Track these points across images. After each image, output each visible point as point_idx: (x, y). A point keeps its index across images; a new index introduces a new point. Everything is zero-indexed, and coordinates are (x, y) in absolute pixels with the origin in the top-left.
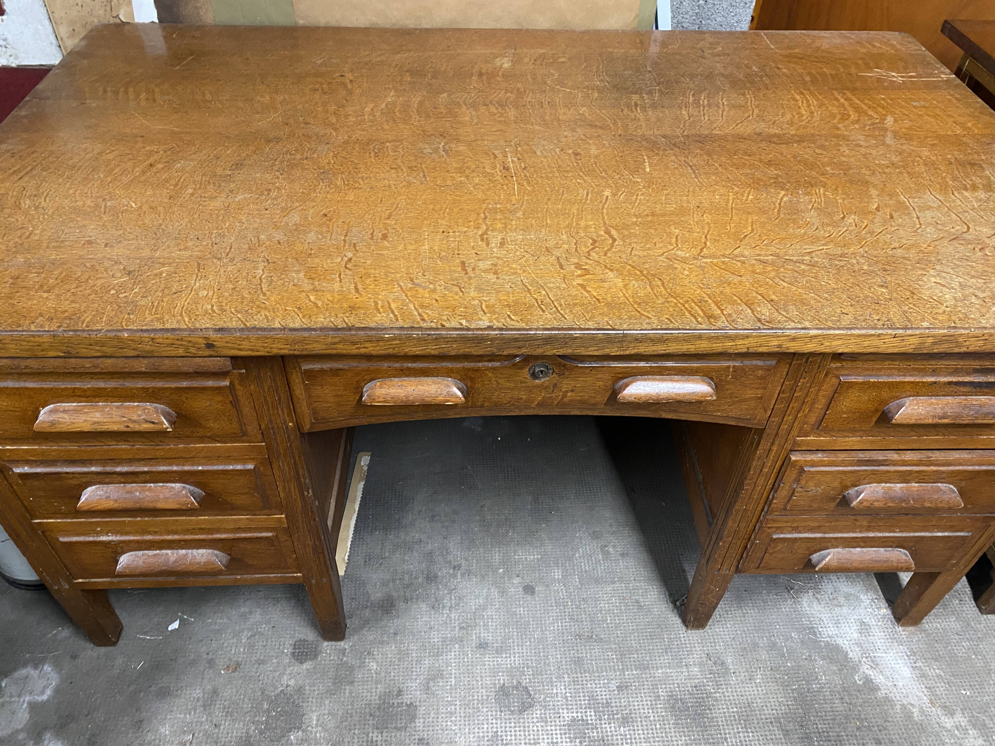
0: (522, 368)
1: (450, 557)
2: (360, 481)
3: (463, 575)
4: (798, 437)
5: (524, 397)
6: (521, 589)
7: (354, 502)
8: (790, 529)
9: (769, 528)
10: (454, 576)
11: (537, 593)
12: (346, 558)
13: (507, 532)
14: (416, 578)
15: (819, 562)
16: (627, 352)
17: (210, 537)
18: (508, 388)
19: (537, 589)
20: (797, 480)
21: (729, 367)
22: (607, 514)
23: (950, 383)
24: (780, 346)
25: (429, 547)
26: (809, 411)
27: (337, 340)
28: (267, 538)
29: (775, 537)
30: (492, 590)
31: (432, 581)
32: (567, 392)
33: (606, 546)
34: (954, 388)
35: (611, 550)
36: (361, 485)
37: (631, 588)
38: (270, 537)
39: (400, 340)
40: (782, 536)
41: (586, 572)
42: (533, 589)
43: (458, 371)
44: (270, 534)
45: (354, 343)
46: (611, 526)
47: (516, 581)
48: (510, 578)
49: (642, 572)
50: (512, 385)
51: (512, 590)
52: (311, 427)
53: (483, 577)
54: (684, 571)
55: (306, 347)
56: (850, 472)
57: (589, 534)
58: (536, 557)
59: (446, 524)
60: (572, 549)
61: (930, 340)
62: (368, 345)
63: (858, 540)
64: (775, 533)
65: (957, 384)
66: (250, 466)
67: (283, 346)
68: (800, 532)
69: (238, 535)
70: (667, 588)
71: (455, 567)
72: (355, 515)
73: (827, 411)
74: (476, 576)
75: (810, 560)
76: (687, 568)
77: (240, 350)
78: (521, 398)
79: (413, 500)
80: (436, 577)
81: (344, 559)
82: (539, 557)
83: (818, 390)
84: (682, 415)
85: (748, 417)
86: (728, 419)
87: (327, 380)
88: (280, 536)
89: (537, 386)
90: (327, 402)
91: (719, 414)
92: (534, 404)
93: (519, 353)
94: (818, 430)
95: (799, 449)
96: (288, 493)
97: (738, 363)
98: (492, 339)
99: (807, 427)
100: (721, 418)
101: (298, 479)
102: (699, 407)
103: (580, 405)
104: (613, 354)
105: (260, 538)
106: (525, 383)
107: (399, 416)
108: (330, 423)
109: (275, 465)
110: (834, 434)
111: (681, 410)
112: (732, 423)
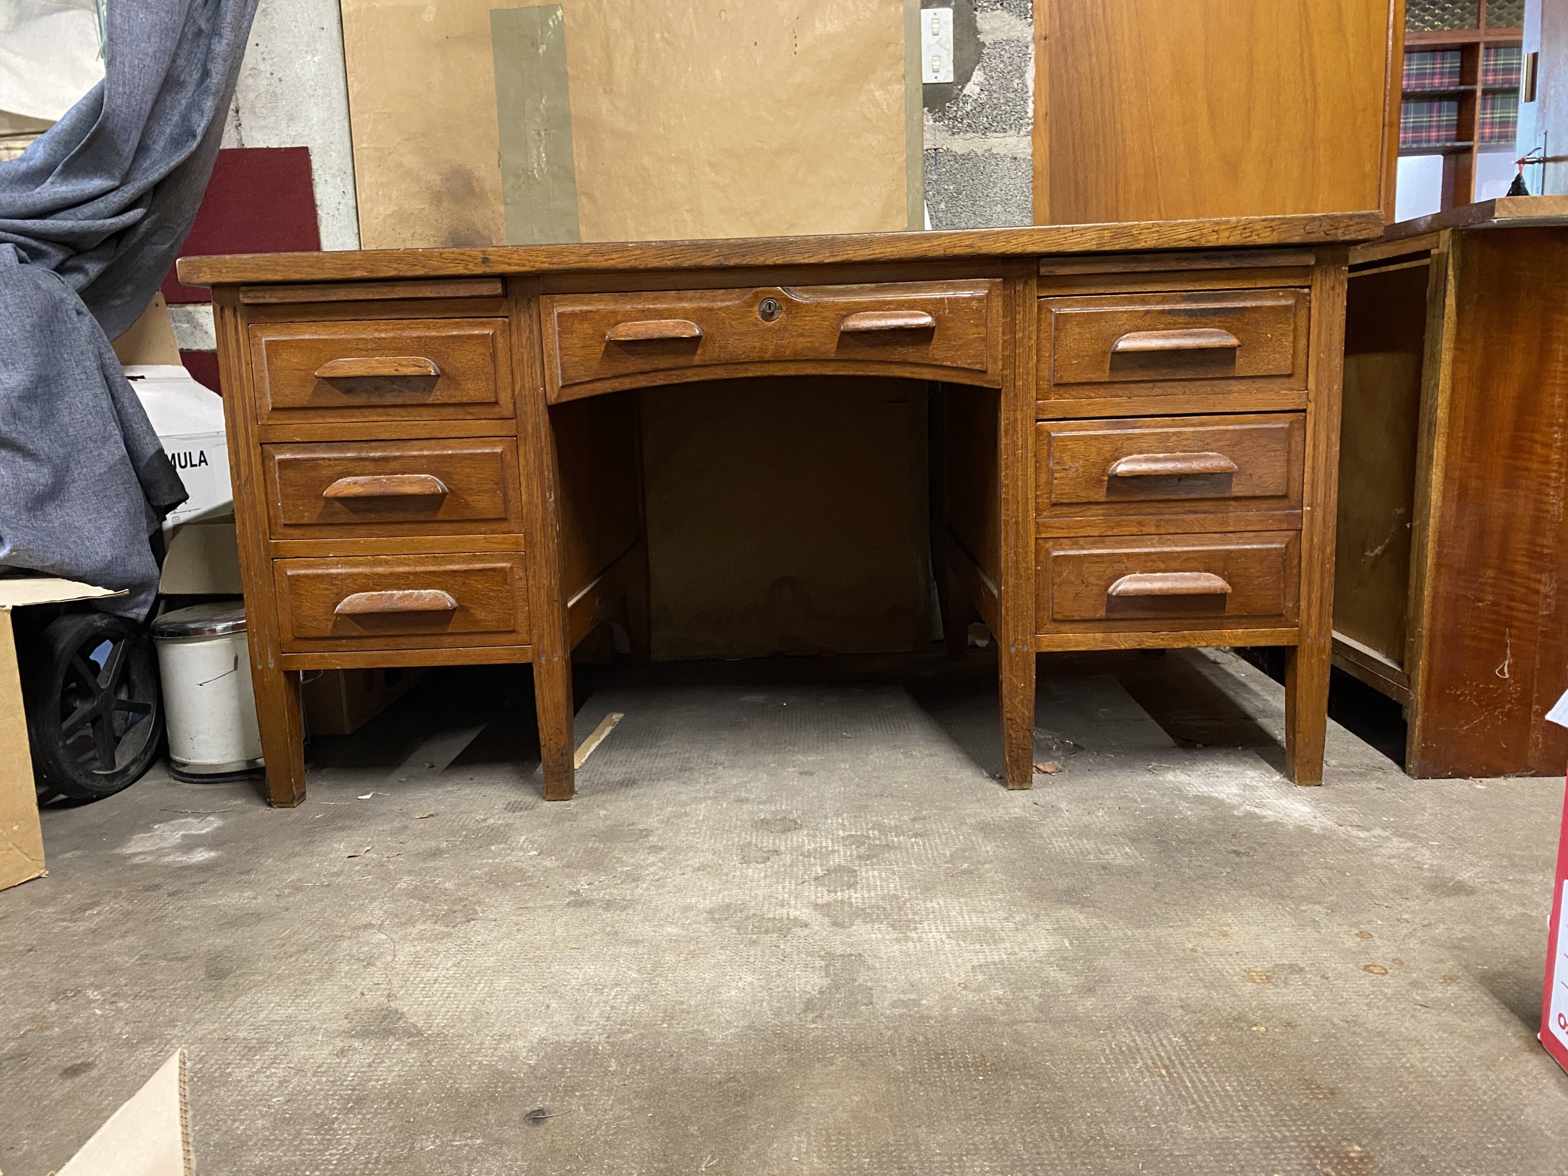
0: (752, 306)
1: (711, 760)
2: (611, 724)
3: (725, 768)
4: (1038, 399)
5: (757, 344)
6: (796, 773)
8: (1070, 543)
9: (1044, 540)
10: (714, 768)
14: (666, 770)
16: (839, 259)
17: (442, 568)
18: (740, 334)
19: (816, 773)
20: (1051, 453)
21: (942, 299)
23: (1163, 312)
25: (687, 755)
26: (1038, 361)
27: (588, 251)
28: (501, 571)
29: (1056, 553)
30: (760, 774)
31: (686, 771)
32: (797, 337)
33: (910, 752)
34: (1169, 319)
35: (916, 753)
36: (611, 727)
37: (939, 771)
38: (505, 569)
39: (641, 249)
40: (1063, 552)
41: (880, 764)
42: (813, 773)
43: (695, 311)
44: (504, 565)
45: (602, 254)
47: (791, 769)
48: (784, 769)
49: (955, 763)
50: (744, 329)
51: (786, 774)
52: (559, 396)
53: (750, 768)
56: (1103, 436)
57: (890, 747)
58: (818, 758)
59: (710, 745)
60: (866, 754)
61: (1107, 234)
62: (614, 256)
63: (1154, 557)
64: (1055, 547)
65: (1171, 312)
66: (498, 450)
69: (471, 567)
71: (715, 764)
73: (1055, 355)
74: (741, 768)
75: (1109, 594)
77: (509, 264)
78: (755, 347)
80: (691, 769)
82: (823, 758)
83: (1038, 331)
84: (914, 370)
85: (978, 367)
86: (960, 373)
87: (577, 325)
88: (515, 570)
89: (769, 330)
90: (575, 356)
91: (949, 364)
92: (768, 356)
93: (744, 263)
94: (1056, 385)
95: (1045, 417)
96: (530, 495)
97: (950, 294)
98: (720, 246)
99: (1043, 384)
100: (953, 373)
101: (541, 474)
102: (927, 354)
103: (811, 356)
104: (827, 261)
105: (494, 570)
106: (757, 325)
107: (641, 378)
108: (576, 389)
109: (521, 450)
110: (1074, 393)
111: (911, 359)
112: (967, 381)
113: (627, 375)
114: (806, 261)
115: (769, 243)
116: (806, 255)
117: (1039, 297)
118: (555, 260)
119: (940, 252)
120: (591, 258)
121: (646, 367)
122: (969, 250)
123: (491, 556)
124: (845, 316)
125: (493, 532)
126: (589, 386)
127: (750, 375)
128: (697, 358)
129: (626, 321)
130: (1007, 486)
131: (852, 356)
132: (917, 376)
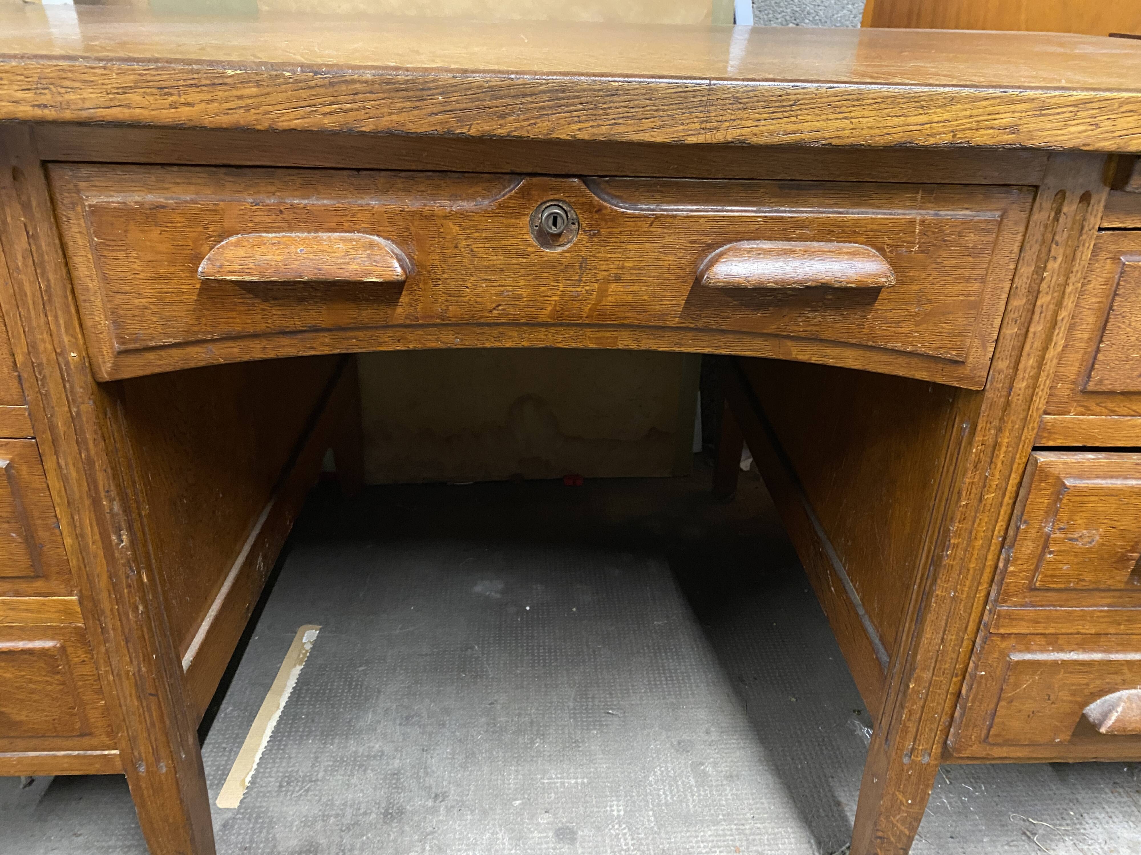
0: (517, 215)
1: (430, 781)
2: (295, 665)
3: (449, 810)
4: (1046, 413)
5: (524, 292)
6: (551, 834)
7: (280, 694)
8: (1042, 641)
9: (1003, 636)
10: (434, 810)
11: (579, 839)
12: (249, 779)
13: (532, 742)
14: (365, 813)
15: (1105, 715)
16: (719, 137)
18: (491, 269)
19: (580, 833)
20: (1053, 512)
21: (912, 223)
22: (702, 714)
24: (1014, 129)
25: (397, 763)
26: (1065, 346)
27: (129, 80)
28: (43, 653)
29: (1016, 657)
30: (500, 836)
31: (393, 818)
32: (607, 281)
33: (702, 764)
35: (710, 769)
36: (297, 670)
37: (747, 832)
38: (48, 650)
39: (258, 84)
40: (1028, 657)
41: (667, 804)
42: (573, 833)
43: (392, 217)
44: (48, 644)
46: (708, 732)
47: (544, 819)
48: (532, 816)
49: (766, 805)
50: (498, 259)
51: (536, 834)
52: (116, 367)
53: (485, 813)
54: (838, 804)
55: (67, 97)
57: (672, 745)
58: (579, 781)
59: (429, 729)
60: (643, 768)
62: (193, 96)
64: (1014, 649)
66: (1, 463)
67: (20, 95)
68: (1061, 650)
70: (812, 832)
71: (436, 796)
72: (279, 713)
73: (1101, 341)
74: (472, 812)
75: (1084, 717)
76: (843, 800)
78: (520, 296)
79: (379, 692)
80: (401, 812)
81: (244, 780)
82: (585, 780)
83: (1081, 293)
84: (828, 351)
85: (953, 355)
86: (914, 361)
87: (135, 234)
88: (70, 650)
89: (550, 265)
90: (140, 295)
91: (898, 346)
92: (545, 314)
93: (502, 132)
94: (1085, 392)
95: (1051, 444)
96: (80, 537)
97: (928, 214)
98: (446, 90)
99: (1063, 389)
100: (902, 360)
101: (96, 502)
102: (861, 326)
103: (633, 317)
104: (691, 140)
105: (30, 652)
106: (526, 254)
107: (285, 341)
108: (151, 356)
109: (50, 464)
110: (1110, 405)
111: (828, 334)
112: (922, 375)
113: (255, 336)
114: (647, 137)
115: (563, 89)
116: (648, 123)
117: (1100, 229)
118: (47, 98)
119: (944, 139)
120: (135, 98)
121: (296, 323)
122: (1008, 138)
123: (21, 628)
124: (711, 247)
125: (17, 594)
126: (176, 352)
127: (508, 345)
128: (399, 310)
129: (244, 231)
130: (956, 546)
131: (712, 323)
132: (831, 362)
